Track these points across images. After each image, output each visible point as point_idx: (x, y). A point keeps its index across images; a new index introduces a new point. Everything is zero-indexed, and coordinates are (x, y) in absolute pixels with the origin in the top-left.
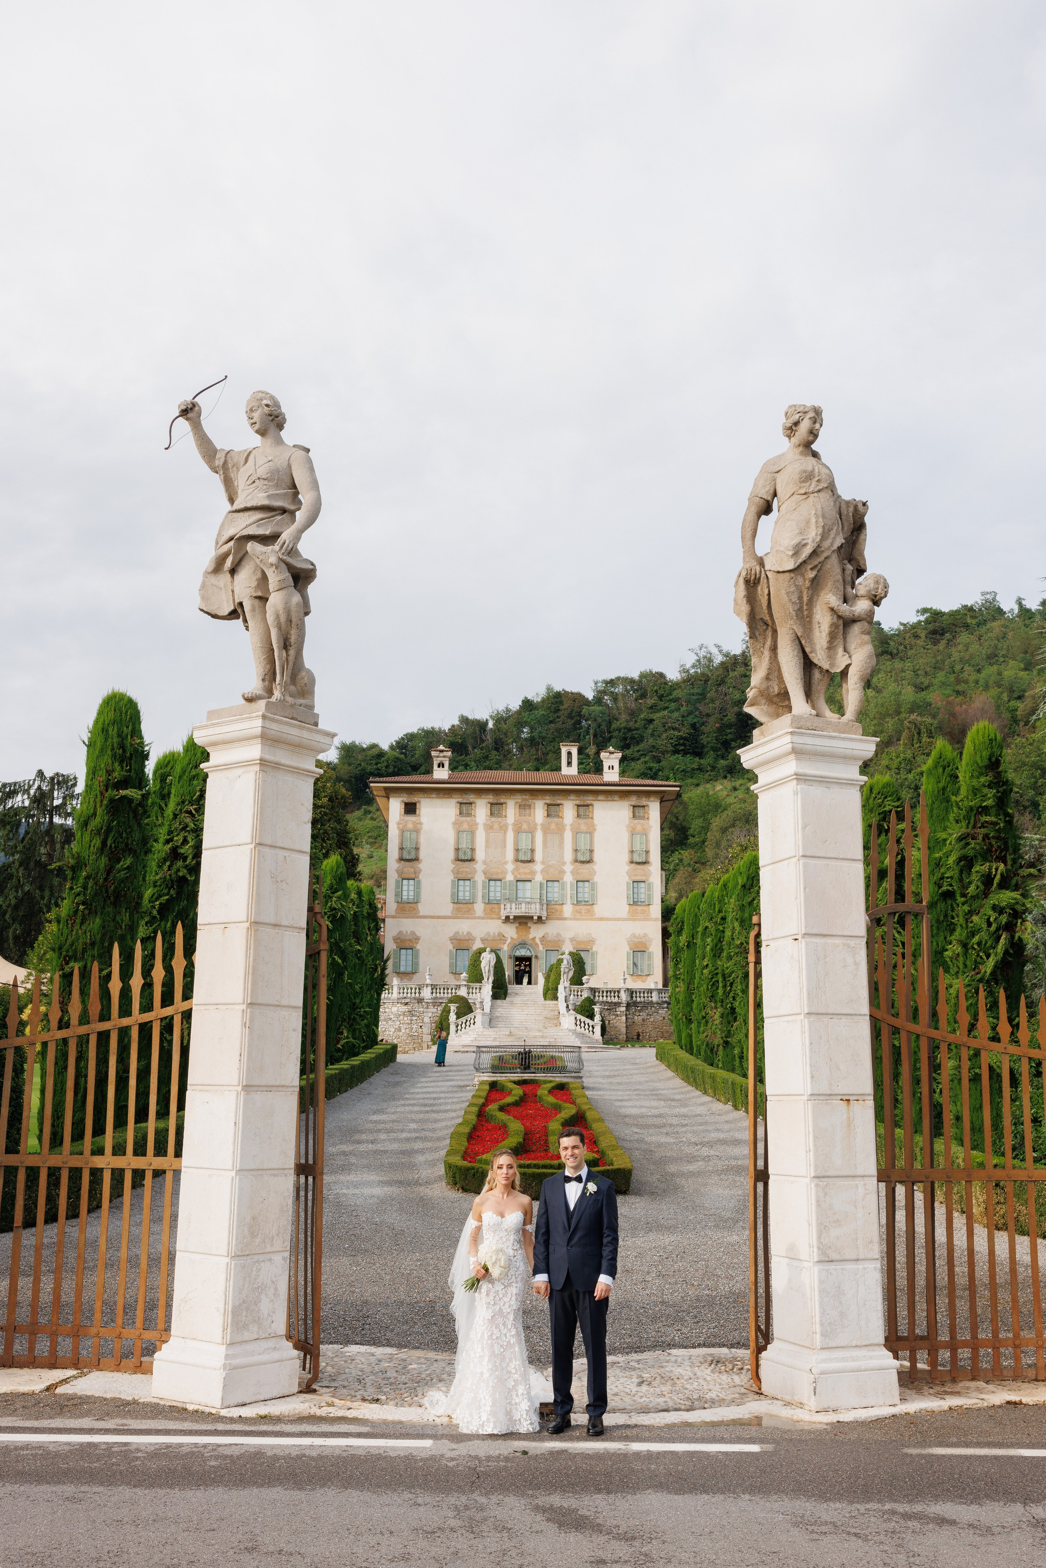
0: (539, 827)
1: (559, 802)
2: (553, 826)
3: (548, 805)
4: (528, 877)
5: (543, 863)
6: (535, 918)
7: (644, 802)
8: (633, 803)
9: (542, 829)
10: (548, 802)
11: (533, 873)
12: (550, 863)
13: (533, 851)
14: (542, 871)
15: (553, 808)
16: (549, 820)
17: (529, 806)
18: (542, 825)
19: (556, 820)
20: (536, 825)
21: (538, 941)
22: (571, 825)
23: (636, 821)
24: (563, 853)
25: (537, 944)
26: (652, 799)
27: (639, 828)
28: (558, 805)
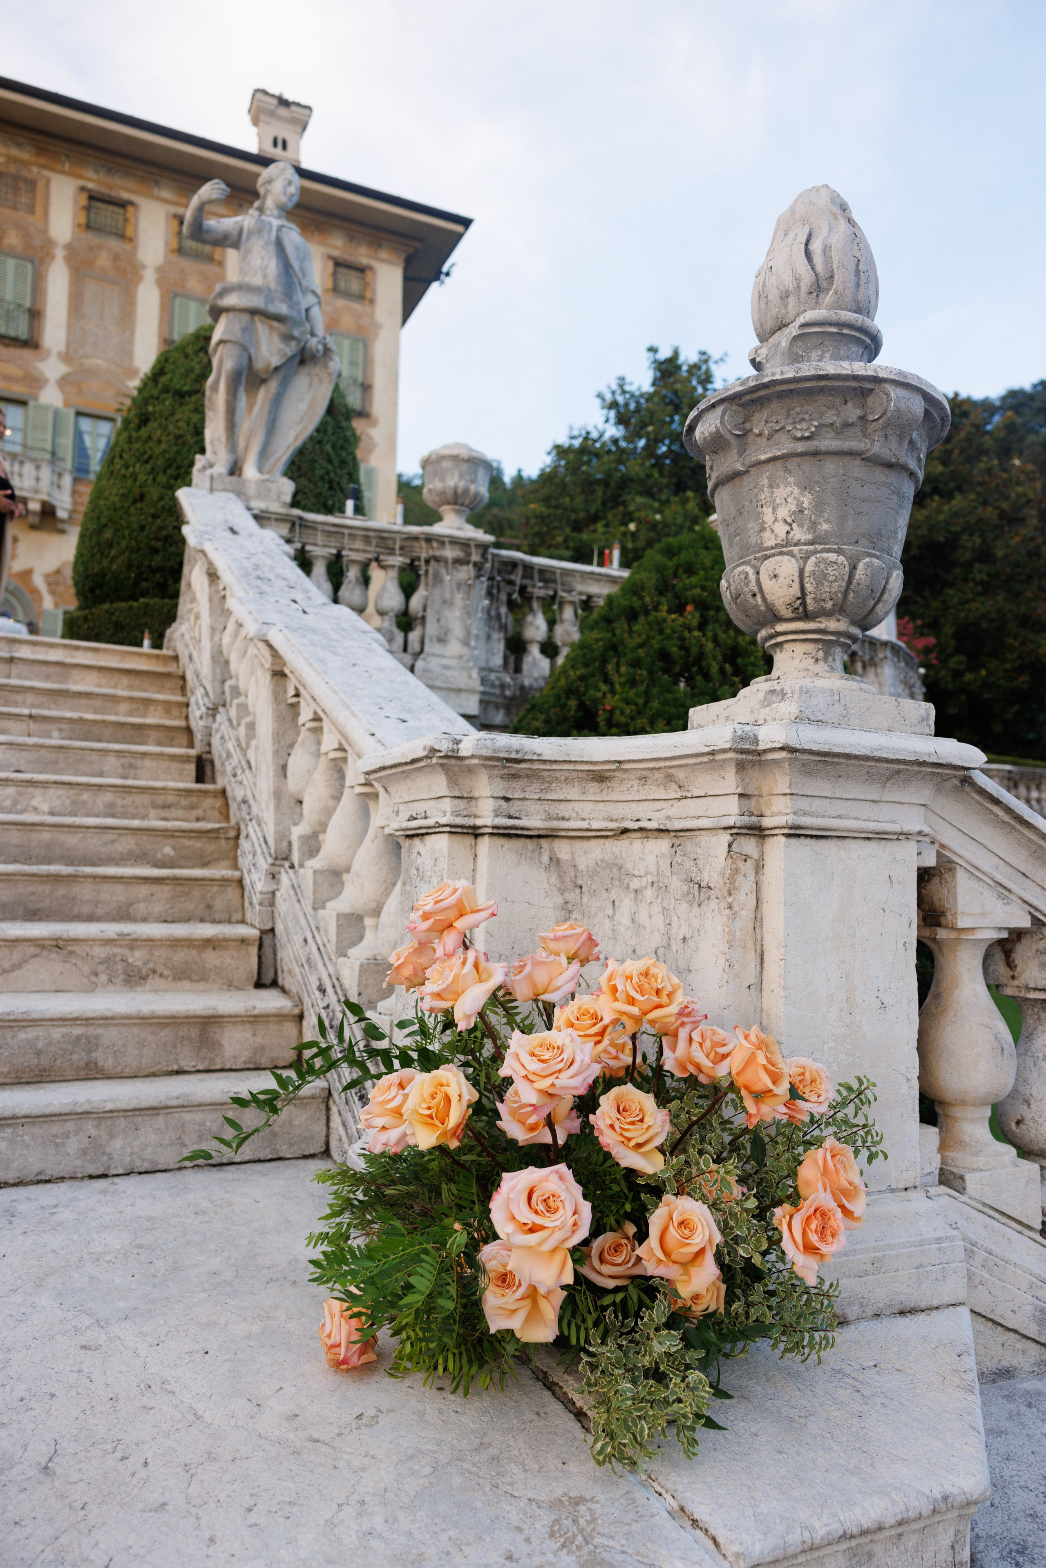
0: (60, 254)
1: (125, 195)
2: (103, 260)
3: (93, 197)
4: (17, 390)
5: (66, 357)
6: (34, 506)
7: (362, 255)
8: (336, 253)
9: (68, 260)
10: (90, 185)
11: (37, 382)
12: (90, 363)
13: (35, 315)
14: (63, 382)
15: (107, 213)
16: (91, 238)
17: (32, 184)
18: (69, 247)
19: (114, 243)
20: (49, 244)
21: (39, 581)
22: (160, 270)
23: (341, 303)
24: (130, 341)
25: (35, 592)
26: (384, 254)
27: (347, 322)
28: (123, 204)
